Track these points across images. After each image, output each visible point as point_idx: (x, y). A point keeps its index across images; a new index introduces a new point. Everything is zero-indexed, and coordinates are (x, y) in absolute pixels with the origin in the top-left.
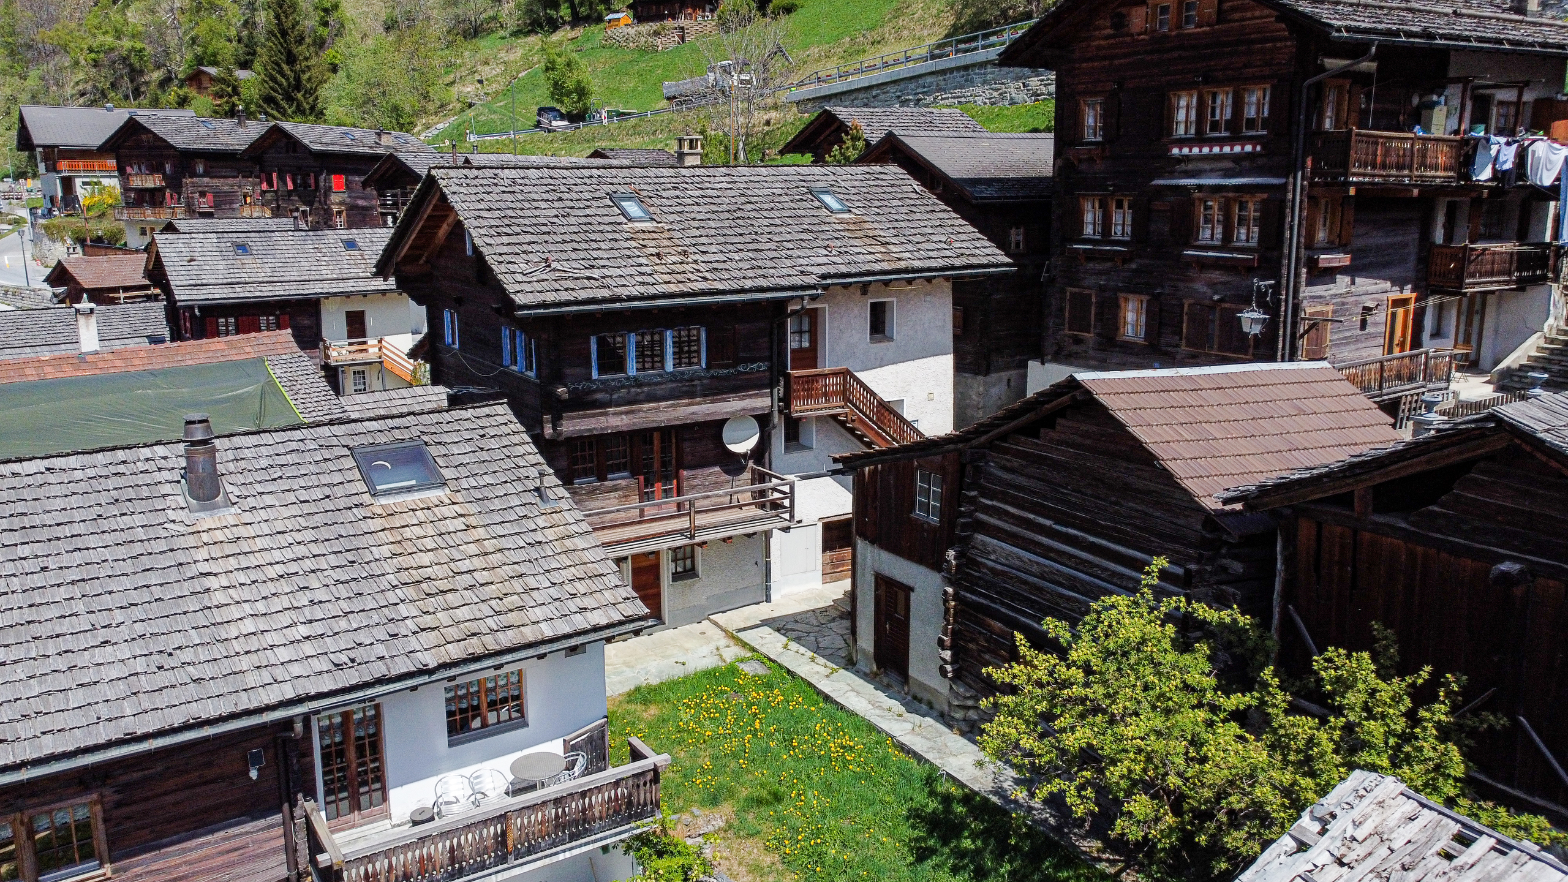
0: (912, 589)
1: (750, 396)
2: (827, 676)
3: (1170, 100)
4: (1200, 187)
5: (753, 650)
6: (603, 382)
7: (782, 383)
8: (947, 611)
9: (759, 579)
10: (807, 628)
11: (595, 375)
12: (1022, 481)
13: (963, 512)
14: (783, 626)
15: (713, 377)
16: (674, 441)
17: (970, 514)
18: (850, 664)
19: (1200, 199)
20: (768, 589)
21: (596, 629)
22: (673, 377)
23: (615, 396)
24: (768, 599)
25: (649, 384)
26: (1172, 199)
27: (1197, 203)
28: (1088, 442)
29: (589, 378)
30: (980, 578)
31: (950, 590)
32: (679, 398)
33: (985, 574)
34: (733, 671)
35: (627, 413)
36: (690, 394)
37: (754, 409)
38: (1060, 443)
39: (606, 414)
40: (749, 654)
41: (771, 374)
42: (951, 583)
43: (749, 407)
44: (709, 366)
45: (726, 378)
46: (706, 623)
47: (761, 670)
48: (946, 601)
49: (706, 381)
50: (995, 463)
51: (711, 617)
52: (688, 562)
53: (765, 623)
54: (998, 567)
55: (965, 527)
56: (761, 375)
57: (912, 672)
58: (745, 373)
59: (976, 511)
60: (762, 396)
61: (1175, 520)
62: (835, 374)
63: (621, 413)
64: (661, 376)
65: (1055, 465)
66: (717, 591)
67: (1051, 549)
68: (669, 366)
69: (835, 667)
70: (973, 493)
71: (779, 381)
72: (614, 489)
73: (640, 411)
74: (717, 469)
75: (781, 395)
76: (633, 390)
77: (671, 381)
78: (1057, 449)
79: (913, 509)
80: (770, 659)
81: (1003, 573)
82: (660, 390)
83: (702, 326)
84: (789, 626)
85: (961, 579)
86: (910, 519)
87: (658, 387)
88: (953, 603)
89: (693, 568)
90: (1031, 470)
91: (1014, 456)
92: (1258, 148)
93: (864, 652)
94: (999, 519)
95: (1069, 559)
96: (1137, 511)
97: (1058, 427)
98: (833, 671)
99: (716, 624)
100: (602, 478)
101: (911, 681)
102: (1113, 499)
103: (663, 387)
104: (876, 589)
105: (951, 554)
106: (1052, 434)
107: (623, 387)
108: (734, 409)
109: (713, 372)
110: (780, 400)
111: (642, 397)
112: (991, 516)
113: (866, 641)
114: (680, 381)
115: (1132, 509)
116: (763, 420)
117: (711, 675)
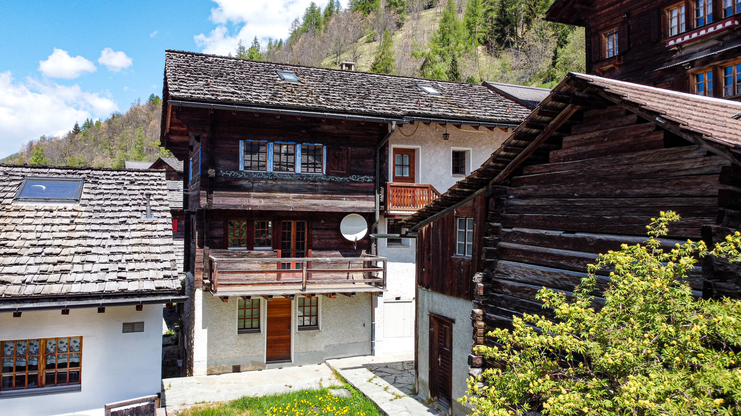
0: (453, 321)
1: (359, 199)
2: (391, 400)
5: (346, 381)
6: (247, 174)
7: (382, 192)
8: (475, 331)
9: (367, 338)
10: (392, 371)
11: (241, 168)
12: (536, 202)
13: (487, 240)
14: (374, 369)
15: (330, 181)
16: (306, 230)
17: (495, 243)
18: (414, 394)
19: (693, 74)
20: (372, 345)
22: (301, 178)
23: (256, 185)
24: (372, 353)
25: (282, 180)
26: (672, 79)
28: (592, 148)
29: (237, 169)
30: (502, 298)
31: (478, 311)
32: (304, 192)
33: (506, 293)
34: (323, 392)
35: (264, 198)
36: (313, 191)
37: (362, 208)
38: (566, 158)
39: (249, 196)
40: (340, 384)
41: (375, 185)
42: (480, 307)
43: (358, 206)
44: (328, 174)
45: (342, 183)
46: (324, 365)
47: (344, 393)
48: (474, 321)
49: (325, 184)
50: (514, 194)
51: (327, 361)
52: (314, 319)
53: (364, 366)
54: (517, 284)
55: (489, 254)
56: (367, 185)
57: (454, 396)
58: (356, 182)
59: (500, 240)
60: (368, 200)
62: (422, 188)
63: (260, 197)
64: (291, 175)
65: (564, 179)
66: (334, 342)
67: (561, 257)
68: (299, 169)
69: (401, 393)
70: (496, 224)
71: (380, 190)
72: (259, 256)
73: (275, 197)
74: (338, 253)
75: (382, 200)
76: (270, 182)
77: (299, 179)
78: (564, 165)
79: (453, 251)
80: (354, 388)
81: (520, 289)
82: (290, 185)
83: (324, 145)
84: (380, 369)
85: (487, 302)
86: (451, 260)
87: (289, 183)
88: (482, 324)
89: (317, 324)
90: (543, 190)
91: (529, 183)
92: (736, 23)
93: (423, 384)
94: (516, 242)
95: (578, 262)
96: (643, 196)
97: (564, 145)
98: (398, 397)
99: (329, 366)
100: (250, 247)
101: (453, 403)
102: (618, 191)
103: (293, 183)
104: (430, 327)
105: (478, 277)
106: (561, 153)
107: (262, 179)
108: (346, 206)
109: (331, 178)
110: (381, 204)
111: (275, 188)
112: (511, 242)
113: (424, 375)
114: (306, 181)
115: (638, 196)
116: (370, 217)
117: (303, 394)
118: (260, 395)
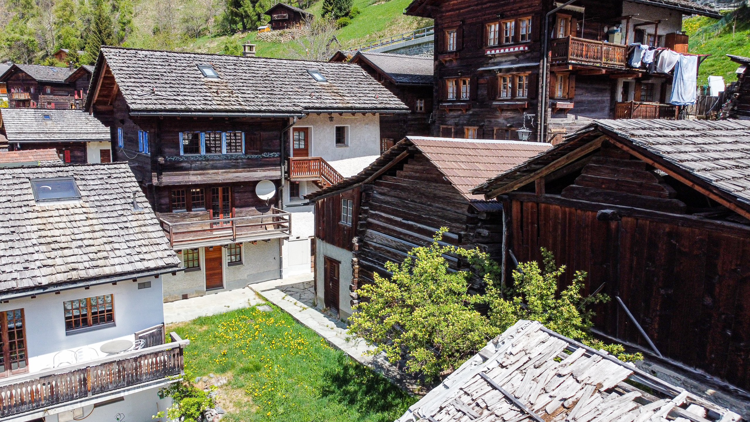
0: (339, 262)
1: (269, 170)
2: (300, 311)
3: (486, 27)
4: (500, 70)
5: (267, 300)
6: (186, 157)
7: (286, 164)
8: (354, 271)
9: (277, 267)
10: (297, 290)
11: (182, 153)
12: (388, 199)
13: (361, 218)
14: (286, 290)
15: (248, 159)
16: (230, 193)
17: (365, 219)
18: (314, 306)
19: (501, 77)
20: (281, 272)
21: (148, 270)
22: (227, 157)
23: (193, 165)
24: (281, 277)
25: (213, 160)
26: (488, 77)
27: (499, 79)
28: (418, 175)
29: (178, 154)
30: (369, 252)
31: (355, 259)
32: (229, 168)
33: (372, 250)
34: (253, 309)
35: (200, 174)
36: (236, 167)
37: (271, 177)
38: (405, 177)
39: (189, 174)
40: (264, 302)
41: (281, 159)
42: (356, 256)
43: (269, 175)
44: (246, 153)
45: (256, 159)
46: (247, 288)
47: (267, 308)
48: (353, 265)
49: (244, 161)
50: (376, 191)
51: (249, 286)
52: (238, 257)
53: (277, 288)
54: (378, 245)
55: (362, 225)
56: (275, 159)
57: (341, 307)
58: (267, 158)
59: (368, 217)
60: (276, 170)
61: (457, 211)
62: (315, 160)
63: (197, 174)
64: (219, 156)
65: (403, 189)
66: (254, 272)
67: (401, 233)
68: (224, 151)
69: (306, 306)
70: (366, 208)
71: (284, 162)
72: (196, 216)
73: (208, 174)
74: (254, 208)
75: (286, 170)
76: (203, 162)
77: (225, 159)
78: (404, 180)
79: (340, 219)
80: (274, 304)
81: (379, 248)
82: (218, 164)
83: (242, 131)
84: (288, 289)
85: (361, 254)
86: (338, 225)
87: (218, 162)
88: (357, 266)
89: (240, 260)
90: (392, 193)
91: (385, 186)
92: (526, 48)
93: (320, 299)
94: (378, 220)
95: (409, 237)
96: (439, 208)
97: (404, 169)
98: (304, 309)
99: (251, 289)
100: (189, 210)
101: (340, 311)
102: (429, 203)
103: (221, 162)
104: (325, 264)
105: (355, 240)
106: (403, 173)
107: (198, 161)
108: (260, 176)
109: (249, 156)
110: (285, 172)
111: (208, 166)
112: (374, 219)
113: (321, 294)
114: (230, 160)
115: (437, 207)
116: (277, 183)
117: (241, 311)
118: (210, 314)
